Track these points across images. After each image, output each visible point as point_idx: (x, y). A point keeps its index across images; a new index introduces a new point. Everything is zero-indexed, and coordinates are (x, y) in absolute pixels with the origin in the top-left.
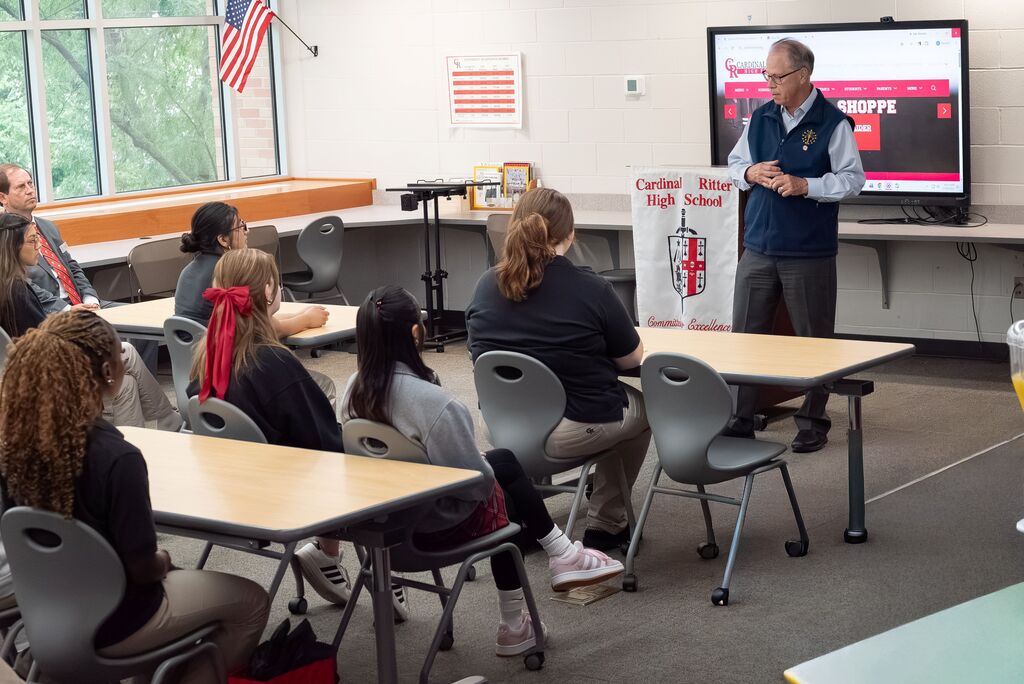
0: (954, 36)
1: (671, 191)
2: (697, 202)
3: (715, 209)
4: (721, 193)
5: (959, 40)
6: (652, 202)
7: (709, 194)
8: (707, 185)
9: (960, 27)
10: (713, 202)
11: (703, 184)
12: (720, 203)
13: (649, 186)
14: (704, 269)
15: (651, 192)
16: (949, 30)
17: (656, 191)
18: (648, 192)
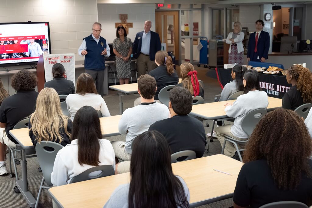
0: (46, 25)
1: (56, 60)
2: (63, 62)
3: (68, 63)
4: (70, 59)
5: (47, 26)
6: (51, 63)
7: (66, 60)
8: (66, 57)
9: (48, 23)
10: (67, 62)
11: (65, 57)
12: (69, 61)
13: (49, 59)
14: (66, 77)
15: (50, 61)
16: (45, 24)
17: (52, 60)
18: (49, 61)
